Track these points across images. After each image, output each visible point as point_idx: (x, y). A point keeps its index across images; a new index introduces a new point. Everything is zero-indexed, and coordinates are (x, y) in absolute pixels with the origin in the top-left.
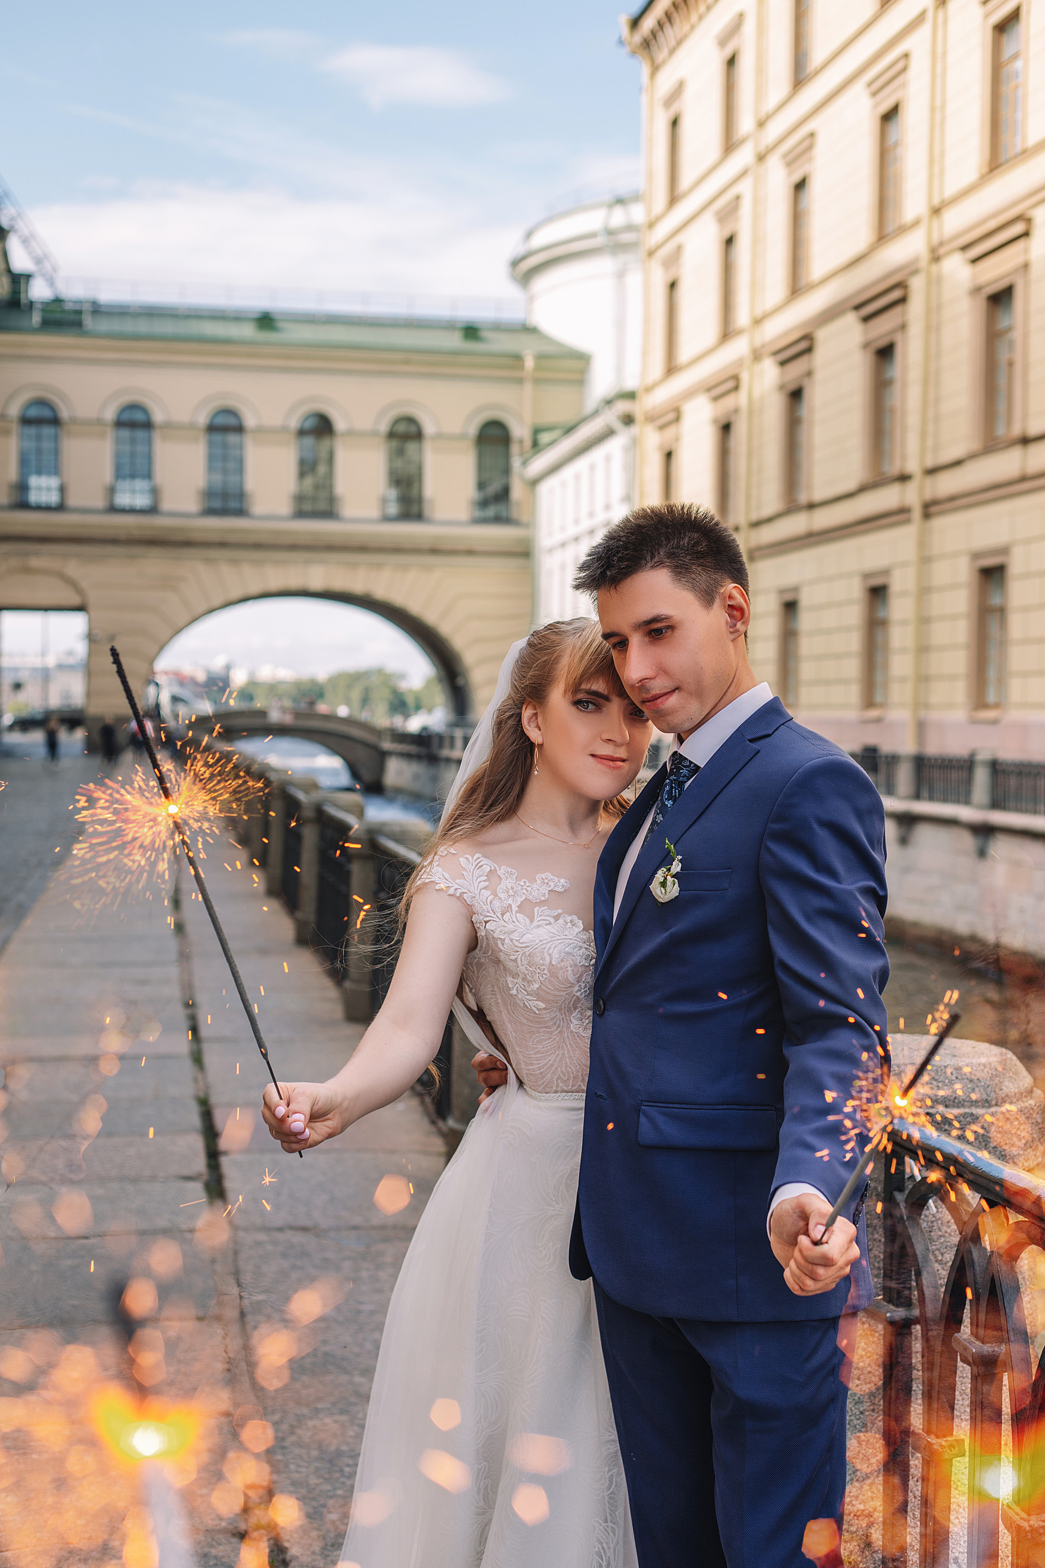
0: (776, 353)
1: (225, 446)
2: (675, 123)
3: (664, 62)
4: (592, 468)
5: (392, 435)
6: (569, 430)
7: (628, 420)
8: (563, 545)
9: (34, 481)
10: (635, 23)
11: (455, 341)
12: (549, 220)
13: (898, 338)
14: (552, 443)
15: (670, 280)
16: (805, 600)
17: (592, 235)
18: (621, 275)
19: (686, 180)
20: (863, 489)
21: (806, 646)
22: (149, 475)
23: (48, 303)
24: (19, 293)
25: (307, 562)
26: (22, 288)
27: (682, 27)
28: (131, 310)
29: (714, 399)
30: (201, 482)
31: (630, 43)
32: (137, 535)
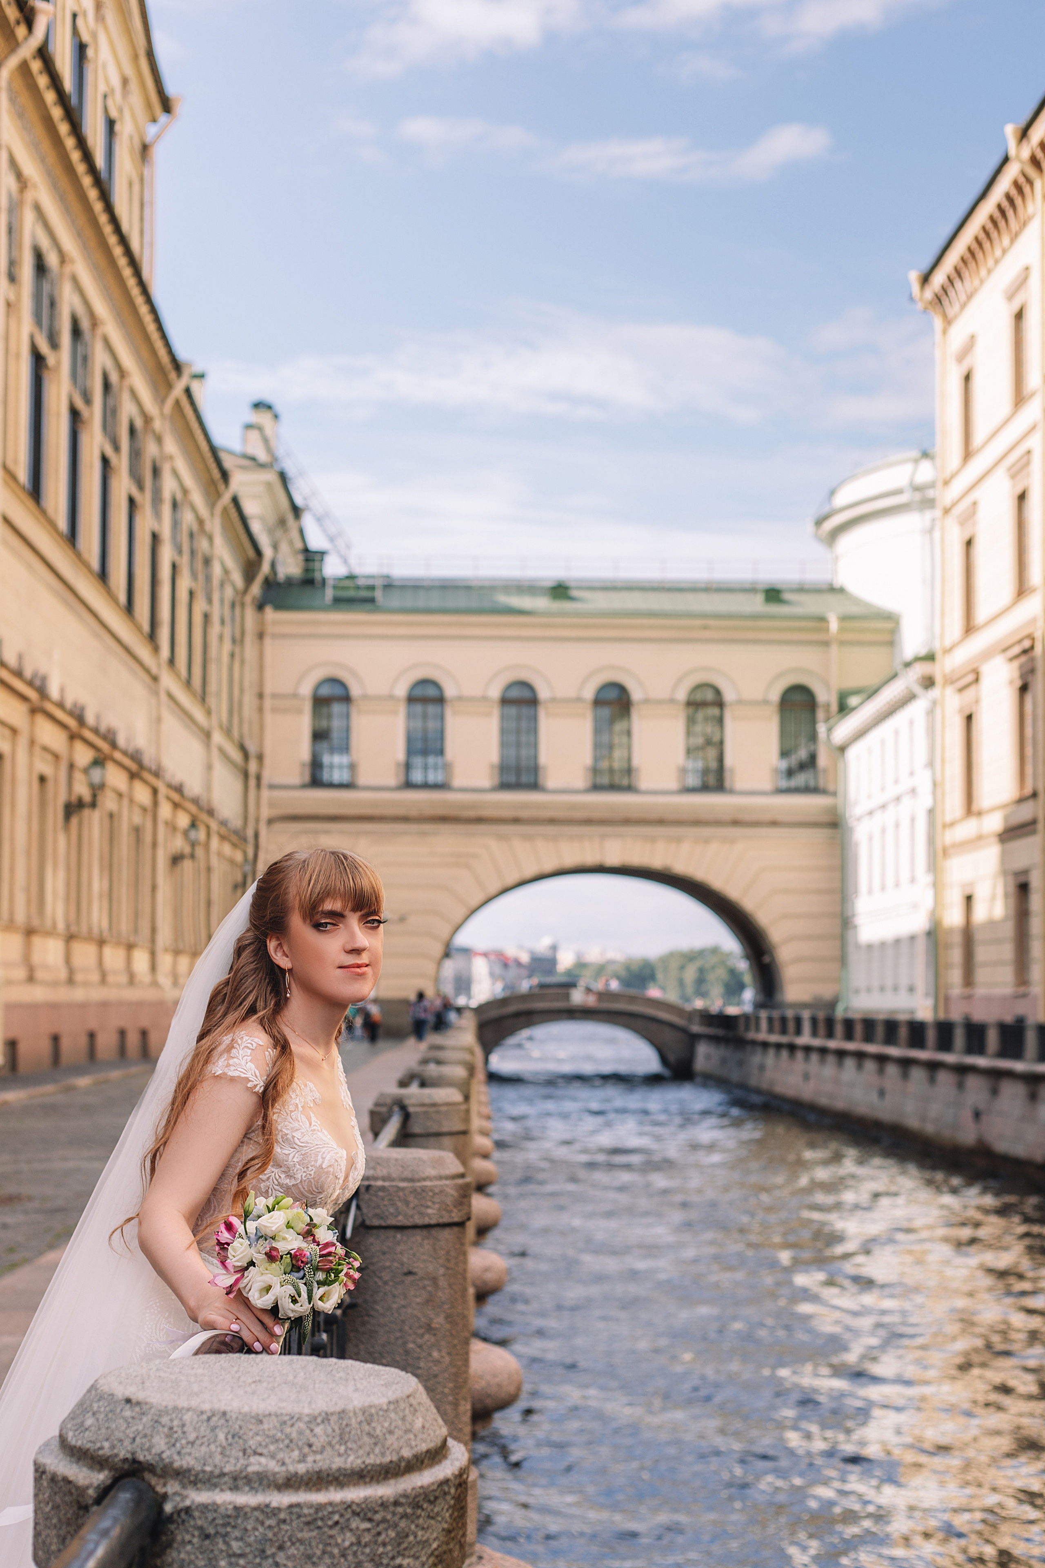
1: (519, 718)
2: (967, 378)
3: (956, 317)
5: (690, 703)
6: (872, 693)
7: (929, 682)
8: (871, 812)
9: (328, 759)
10: (925, 279)
11: (757, 604)
12: (855, 477)
14: (857, 707)
15: (967, 538)
17: (898, 492)
18: (930, 530)
19: (979, 437)
22: (441, 752)
23: (340, 579)
24: (313, 570)
25: (603, 837)
26: (317, 565)
27: (972, 282)
28: (425, 584)
29: (1011, 659)
30: (494, 756)
31: (921, 299)
32: (428, 812)
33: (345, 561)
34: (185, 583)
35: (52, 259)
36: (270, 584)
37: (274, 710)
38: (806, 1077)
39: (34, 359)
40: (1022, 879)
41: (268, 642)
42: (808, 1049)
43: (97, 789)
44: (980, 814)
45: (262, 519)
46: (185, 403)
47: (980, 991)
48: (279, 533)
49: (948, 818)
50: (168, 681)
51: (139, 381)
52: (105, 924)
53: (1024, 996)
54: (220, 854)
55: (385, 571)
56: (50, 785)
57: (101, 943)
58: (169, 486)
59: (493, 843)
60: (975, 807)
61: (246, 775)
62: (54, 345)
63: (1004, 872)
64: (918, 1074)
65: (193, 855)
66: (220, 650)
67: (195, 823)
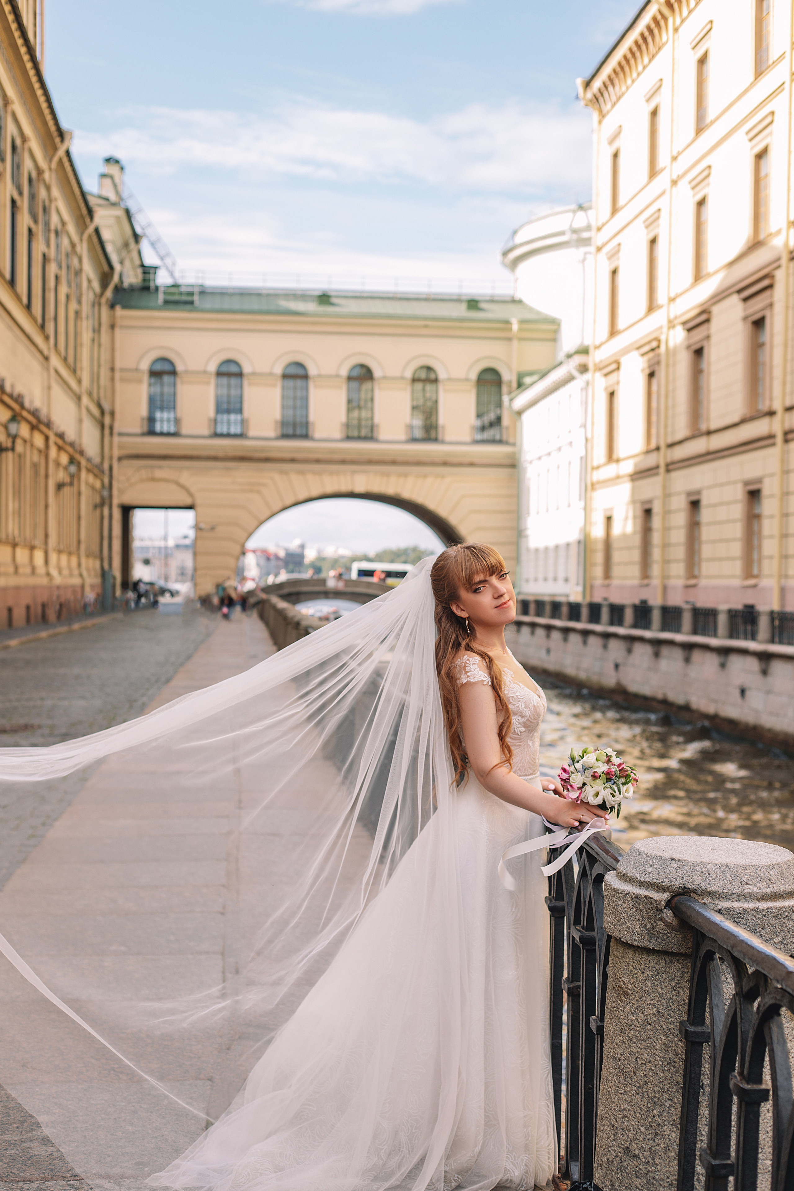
0: (684, 323)
1: (295, 389)
2: (616, 156)
3: (608, 112)
5: (415, 379)
6: (544, 375)
7: (584, 369)
8: (540, 458)
9: (159, 415)
10: (587, 84)
11: (461, 311)
12: (531, 221)
13: (767, 313)
14: (532, 385)
15: (613, 268)
16: (705, 501)
17: (562, 233)
18: (583, 261)
19: (623, 197)
20: (743, 421)
21: (706, 533)
22: (240, 411)
23: (168, 287)
24: (149, 280)
25: (354, 472)
26: (152, 276)
27: (620, 88)
28: (229, 291)
29: (643, 355)
30: (277, 415)
31: (584, 98)
32: (231, 453)
33: (172, 274)
34: (63, 290)
36: (118, 289)
37: (122, 380)
40: (647, 506)
41: (117, 331)
43: (13, 438)
44: (618, 461)
45: (113, 243)
46: (65, 160)
47: (615, 582)
48: (124, 253)
49: (595, 464)
50: (55, 362)
51: (34, 144)
52: (16, 532)
53: (647, 585)
54: (87, 483)
55: (200, 282)
57: (14, 545)
58: (54, 219)
59: (277, 477)
60: (615, 456)
61: (102, 426)
63: (633, 502)
64: (574, 638)
65: (71, 484)
66: (86, 336)
67: (72, 461)
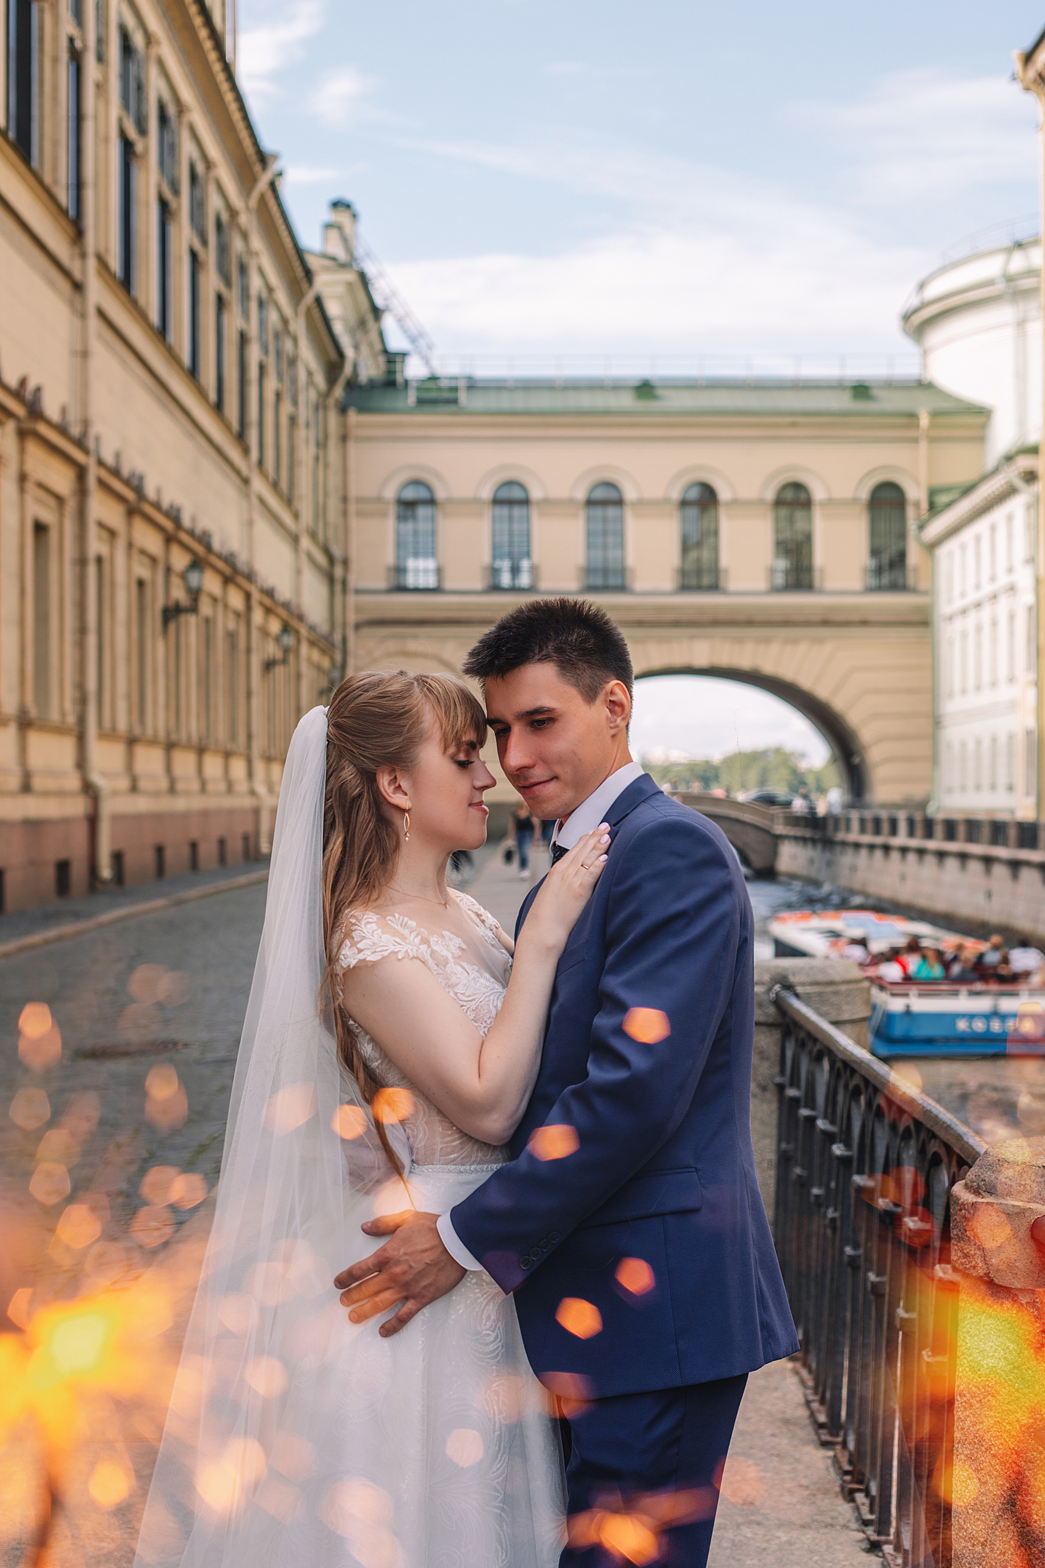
1: (605, 520)
4: (993, 529)
5: (779, 503)
6: (968, 490)
7: (1031, 477)
8: (964, 612)
9: (411, 563)
10: (1028, 58)
11: (843, 401)
12: (944, 269)
14: (949, 505)
17: (989, 283)
18: (1021, 323)
22: (527, 554)
23: (423, 381)
24: (395, 372)
25: (692, 637)
26: (398, 367)
28: (510, 384)
30: (580, 558)
31: (1023, 79)
33: (427, 361)
34: (272, 384)
35: (138, 40)
36: (352, 385)
37: (360, 514)
38: (903, 878)
39: (123, 145)
41: (352, 447)
42: (904, 850)
43: (195, 594)
45: (344, 320)
46: (270, 197)
48: (359, 335)
50: (258, 485)
51: (224, 173)
52: (203, 731)
54: (310, 661)
55: (467, 371)
56: (148, 590)
57: (201, 751)
58: (256, 284)
61: (331, 581)
62: (143, 131)
64: (1029, 876)
65: (285, 661)
66: (306, 453)
67: (286, 628)
